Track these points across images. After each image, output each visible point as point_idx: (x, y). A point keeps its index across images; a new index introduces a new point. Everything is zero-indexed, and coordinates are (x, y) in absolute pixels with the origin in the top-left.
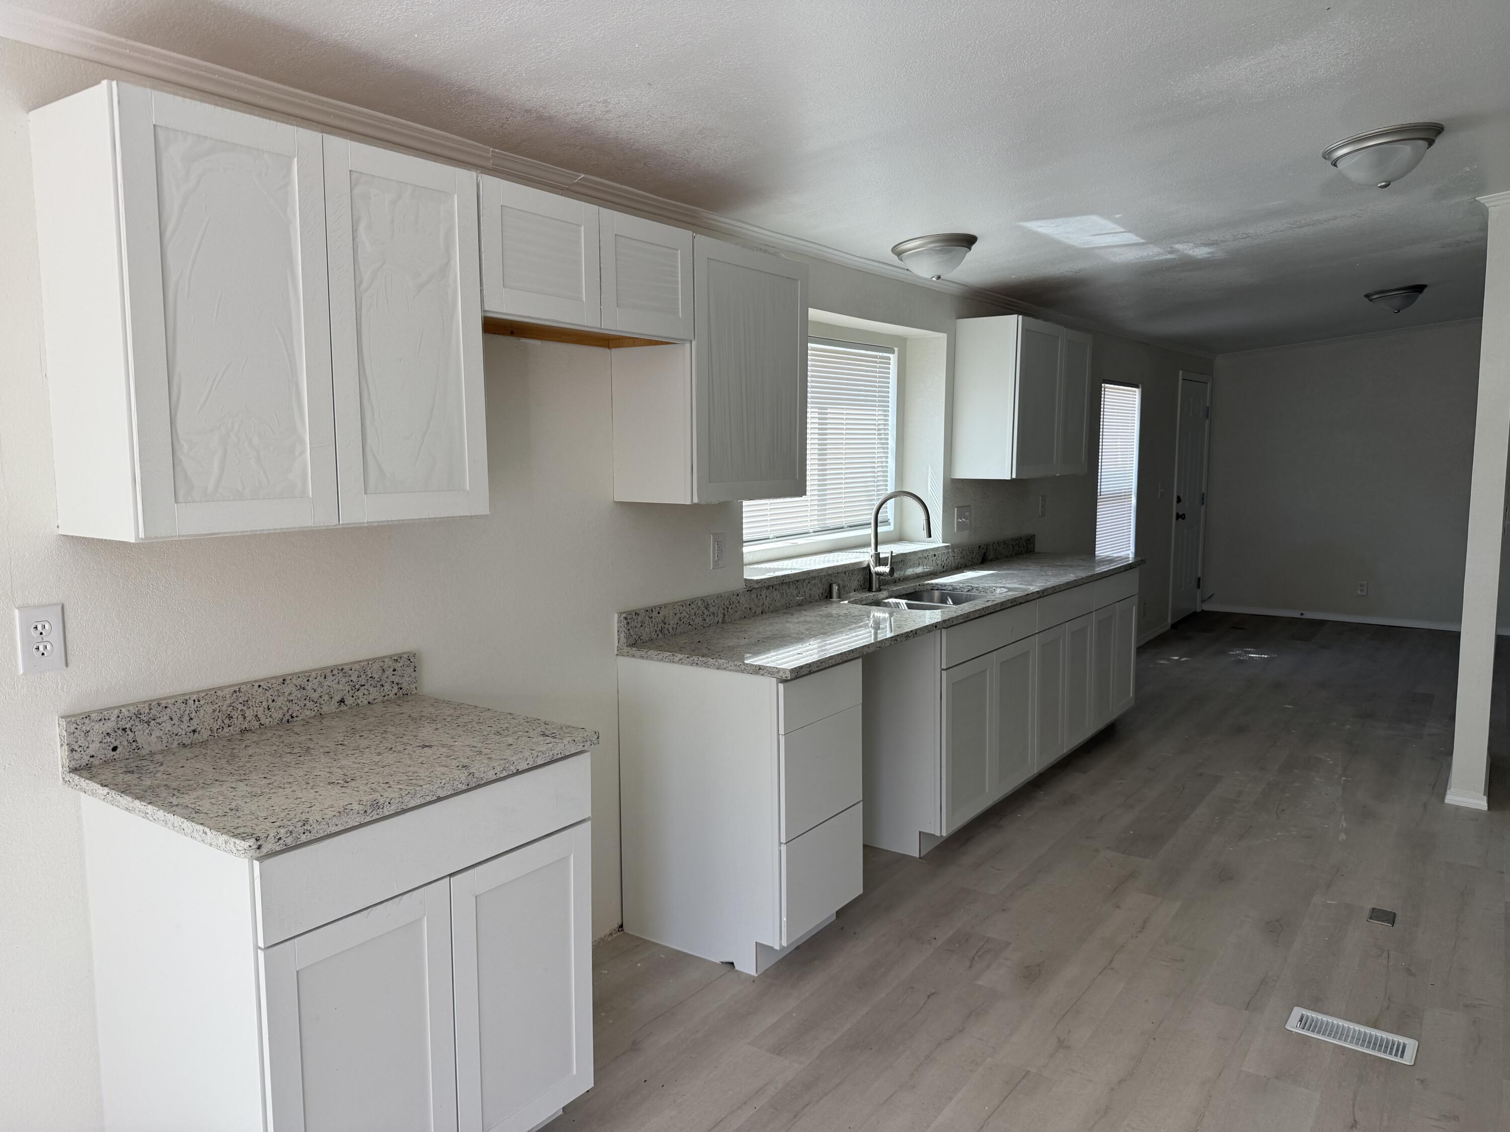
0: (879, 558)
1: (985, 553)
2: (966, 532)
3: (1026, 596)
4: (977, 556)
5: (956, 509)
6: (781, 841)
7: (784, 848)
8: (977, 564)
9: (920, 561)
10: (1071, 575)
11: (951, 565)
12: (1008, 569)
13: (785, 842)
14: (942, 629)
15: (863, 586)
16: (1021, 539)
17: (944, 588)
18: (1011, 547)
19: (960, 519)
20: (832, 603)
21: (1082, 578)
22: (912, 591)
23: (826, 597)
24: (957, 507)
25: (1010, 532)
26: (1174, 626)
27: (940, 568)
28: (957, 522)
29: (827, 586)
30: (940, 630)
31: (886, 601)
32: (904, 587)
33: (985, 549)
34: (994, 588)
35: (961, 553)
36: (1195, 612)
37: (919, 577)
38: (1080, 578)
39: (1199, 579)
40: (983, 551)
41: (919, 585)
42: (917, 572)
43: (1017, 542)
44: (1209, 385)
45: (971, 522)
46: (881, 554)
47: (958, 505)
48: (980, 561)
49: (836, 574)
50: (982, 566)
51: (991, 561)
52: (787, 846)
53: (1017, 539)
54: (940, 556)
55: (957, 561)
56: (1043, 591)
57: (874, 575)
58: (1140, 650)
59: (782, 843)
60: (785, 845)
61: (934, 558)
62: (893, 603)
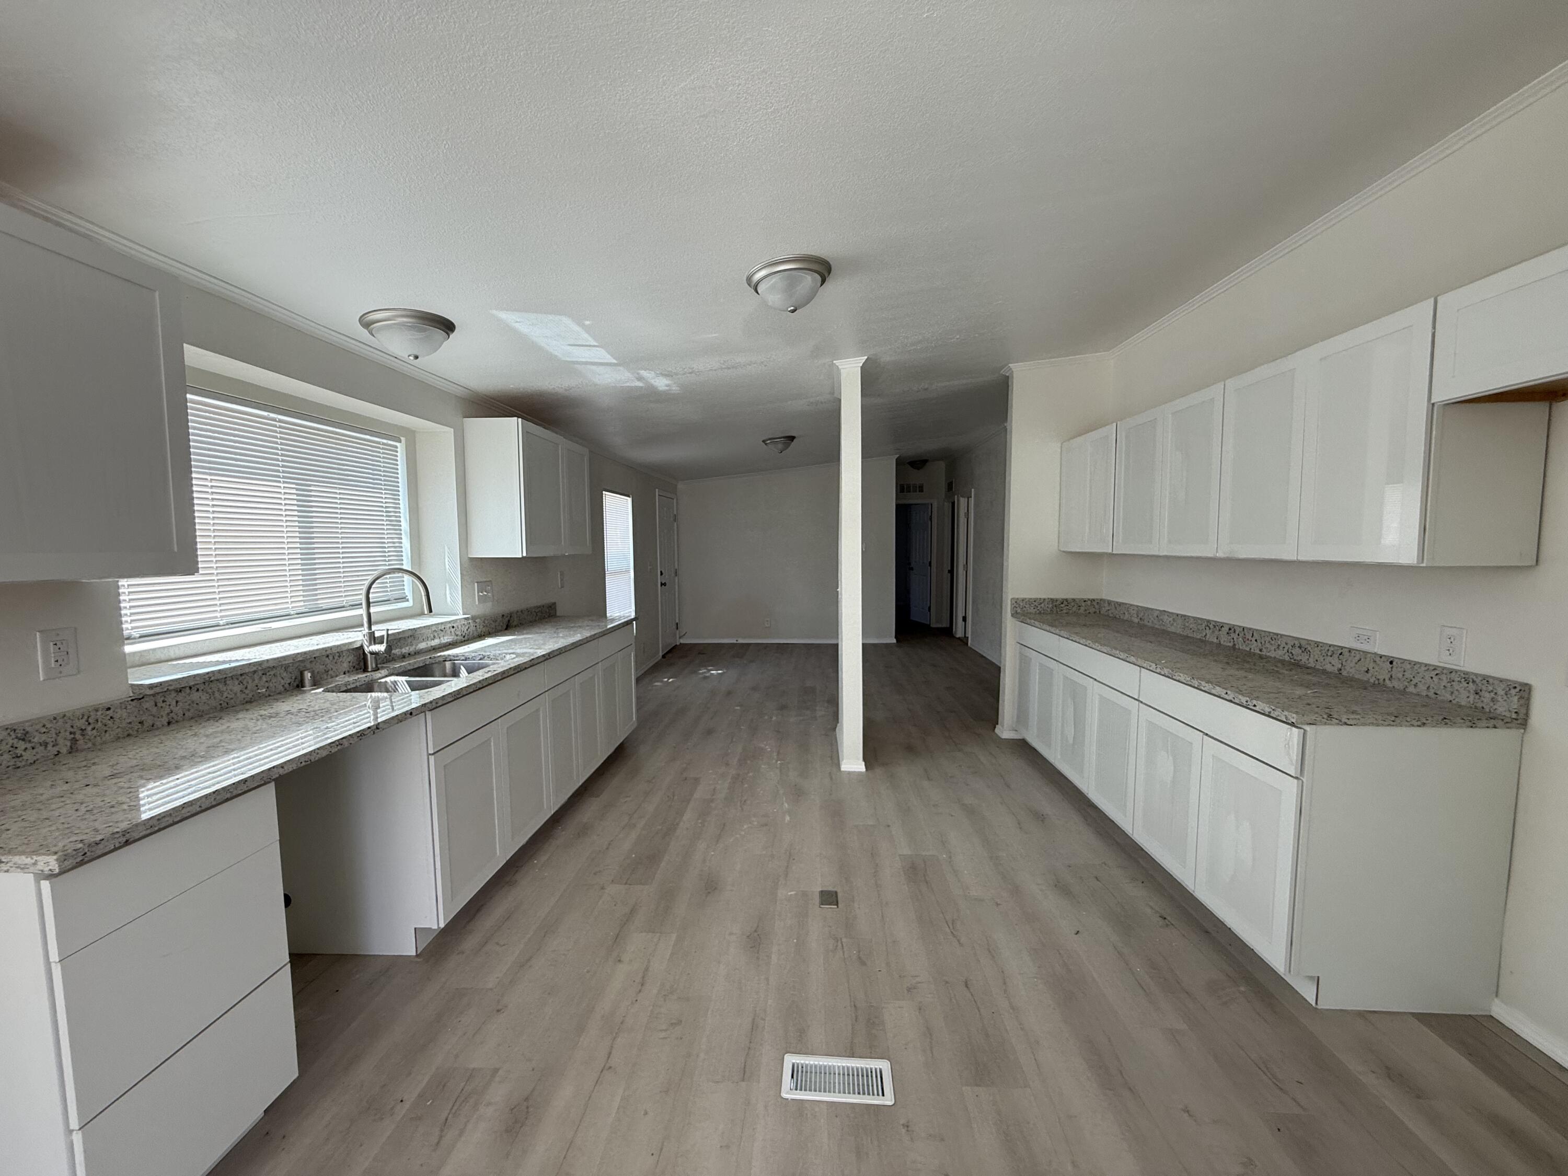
0: (374, 637)
1: (509, 621)
2: (489, 604)
3: (531, 661)
4: (502, 624)
5: (476, 584)
6: (71, 1128)
7: (77, 1138)
8: (501, 631)
9: (436, 634)
10: (579, 635)
11: (473, 634)
12: (527, 633)
13: (77, 1128)
14: (427, 712)
15: (357, 666)
16: (543, 606)
17: (456, 659)
18: (535, 613)
19: (482, 593)
20: (304, 692)
21: (587, 638)
22: (421, 665)
23: (298, 686)
24: (477, 582)
25: (534, 600)
26: (664, 656)
27: (459, 638)
28: (478, 596)
29: (298, 674)
30: (423, 714)
31: (383, 680)
32: (411, 662)
33: (509, 617)
34: (504, 655)
35: (484, 622)
36: (676, 645)
37: (435, 649)
38: (585, 637)
39: (677, 624)
40: (507, 619)
41: (430, 658)
42: (432, 645)
43: (540, 609)
44: (675, 500)
45: (493, 596)
46: (376, 632)
47: (479, 581)
48: (505, 627)
49: (313, 659)
50: (506, 631)
51: (515, 626)
52: (82, 1132)
53: (540, 607)
54: (460, 627)
55: (479, 630)
56: (549, 654)
57: (369, 655)
58: (638, 680)
59: (73, 1130)
60: (80, 1131)
61: (453, 630)
62: (391, 682)
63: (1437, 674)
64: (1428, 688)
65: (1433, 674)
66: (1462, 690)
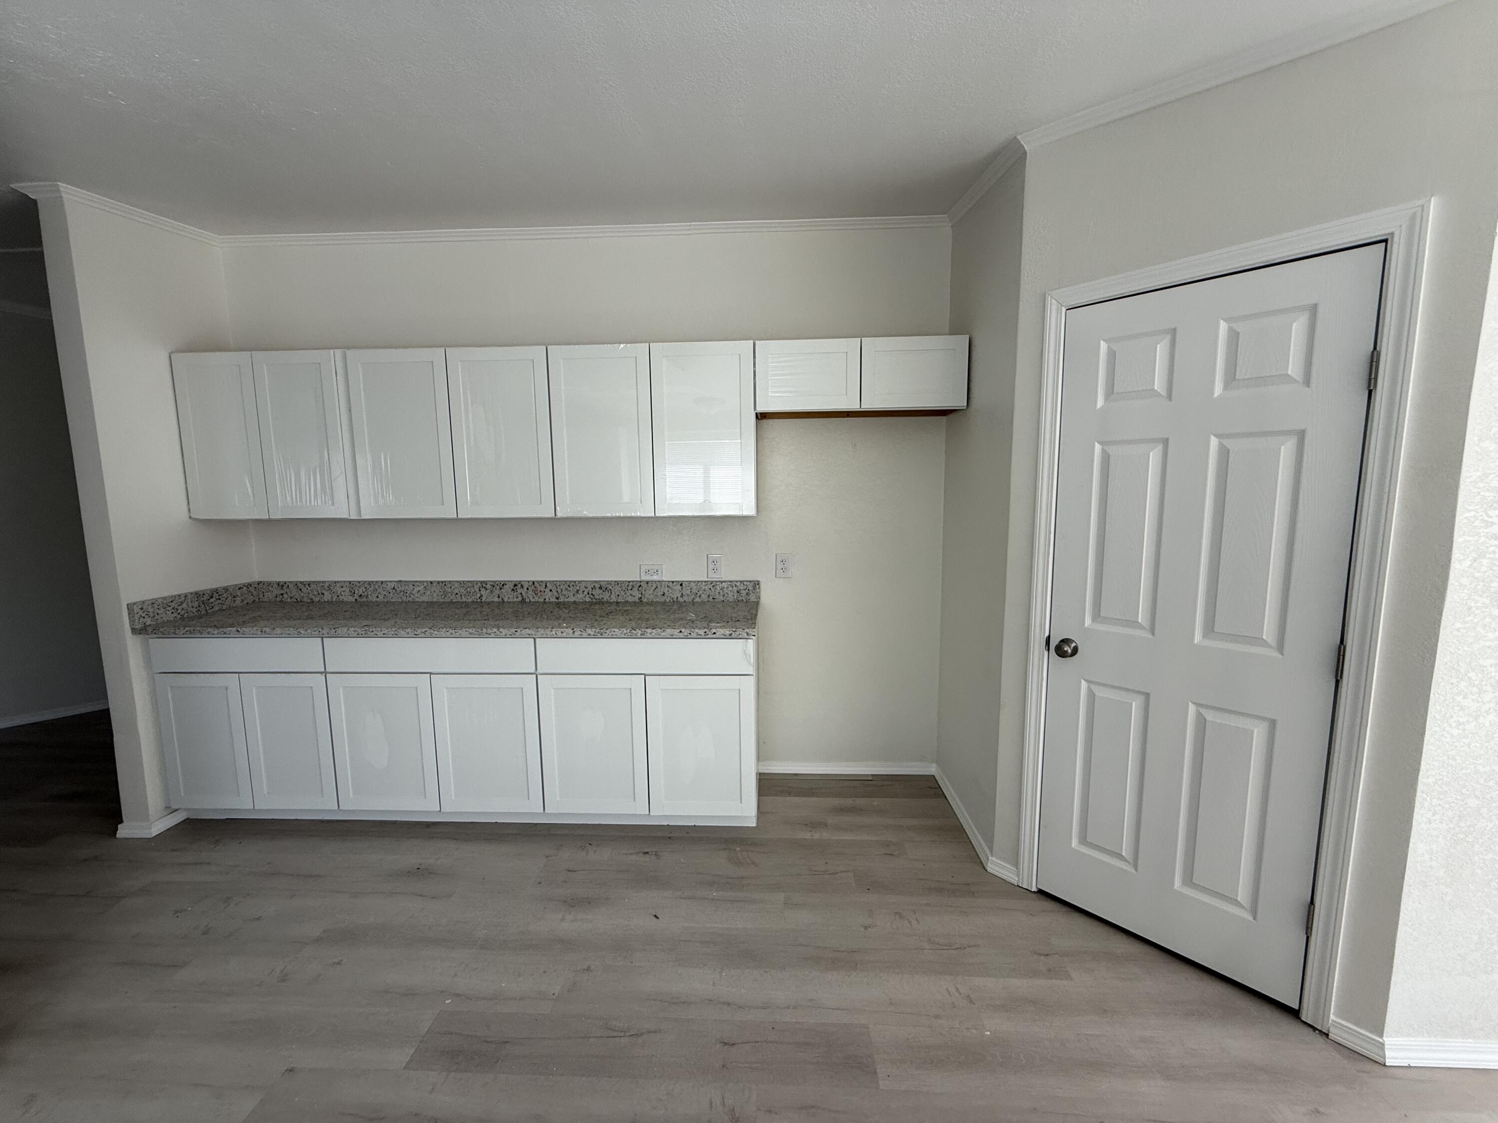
63: (713, 586)
64: (709, 596)
65: (711, 586)
66: (729, 593)
